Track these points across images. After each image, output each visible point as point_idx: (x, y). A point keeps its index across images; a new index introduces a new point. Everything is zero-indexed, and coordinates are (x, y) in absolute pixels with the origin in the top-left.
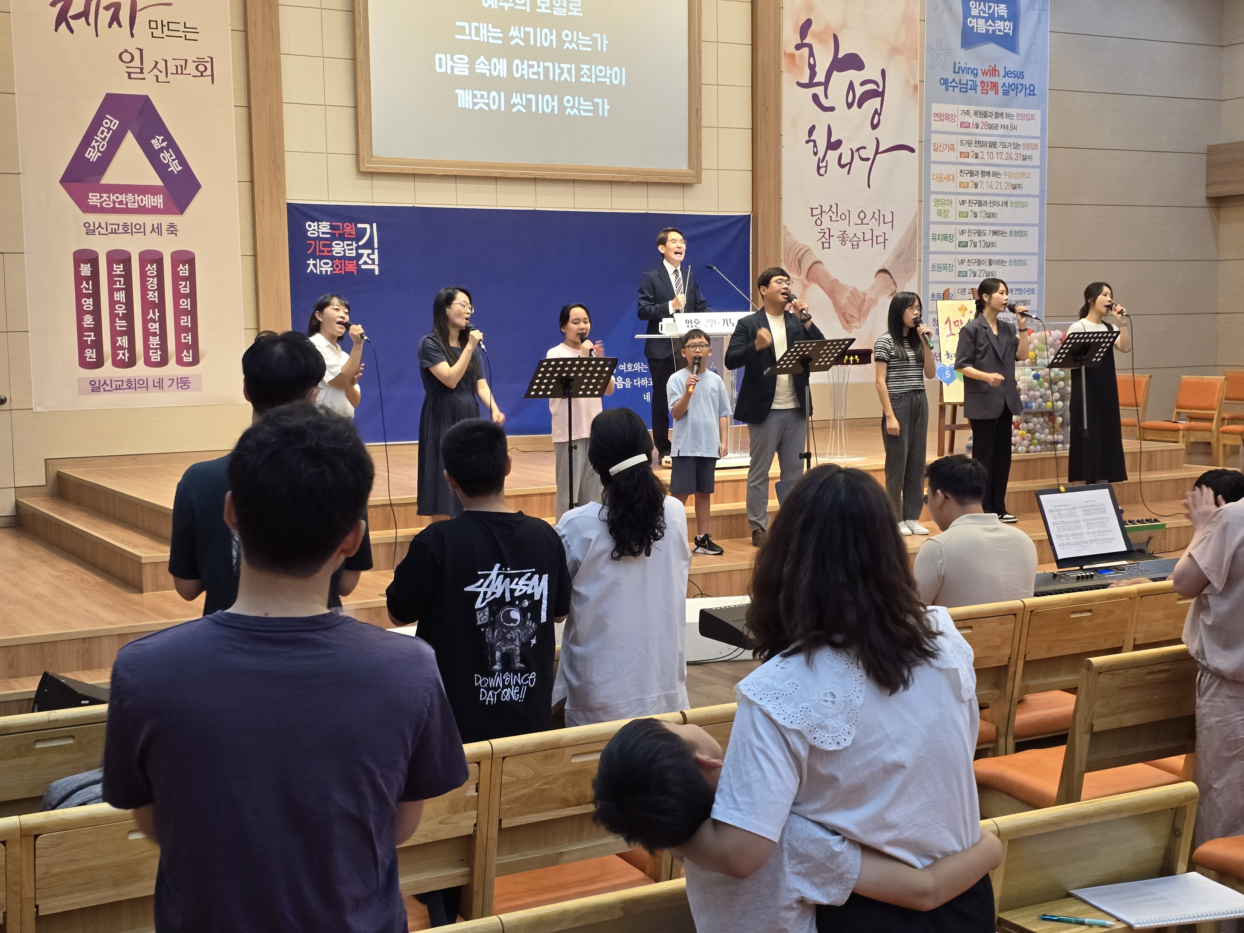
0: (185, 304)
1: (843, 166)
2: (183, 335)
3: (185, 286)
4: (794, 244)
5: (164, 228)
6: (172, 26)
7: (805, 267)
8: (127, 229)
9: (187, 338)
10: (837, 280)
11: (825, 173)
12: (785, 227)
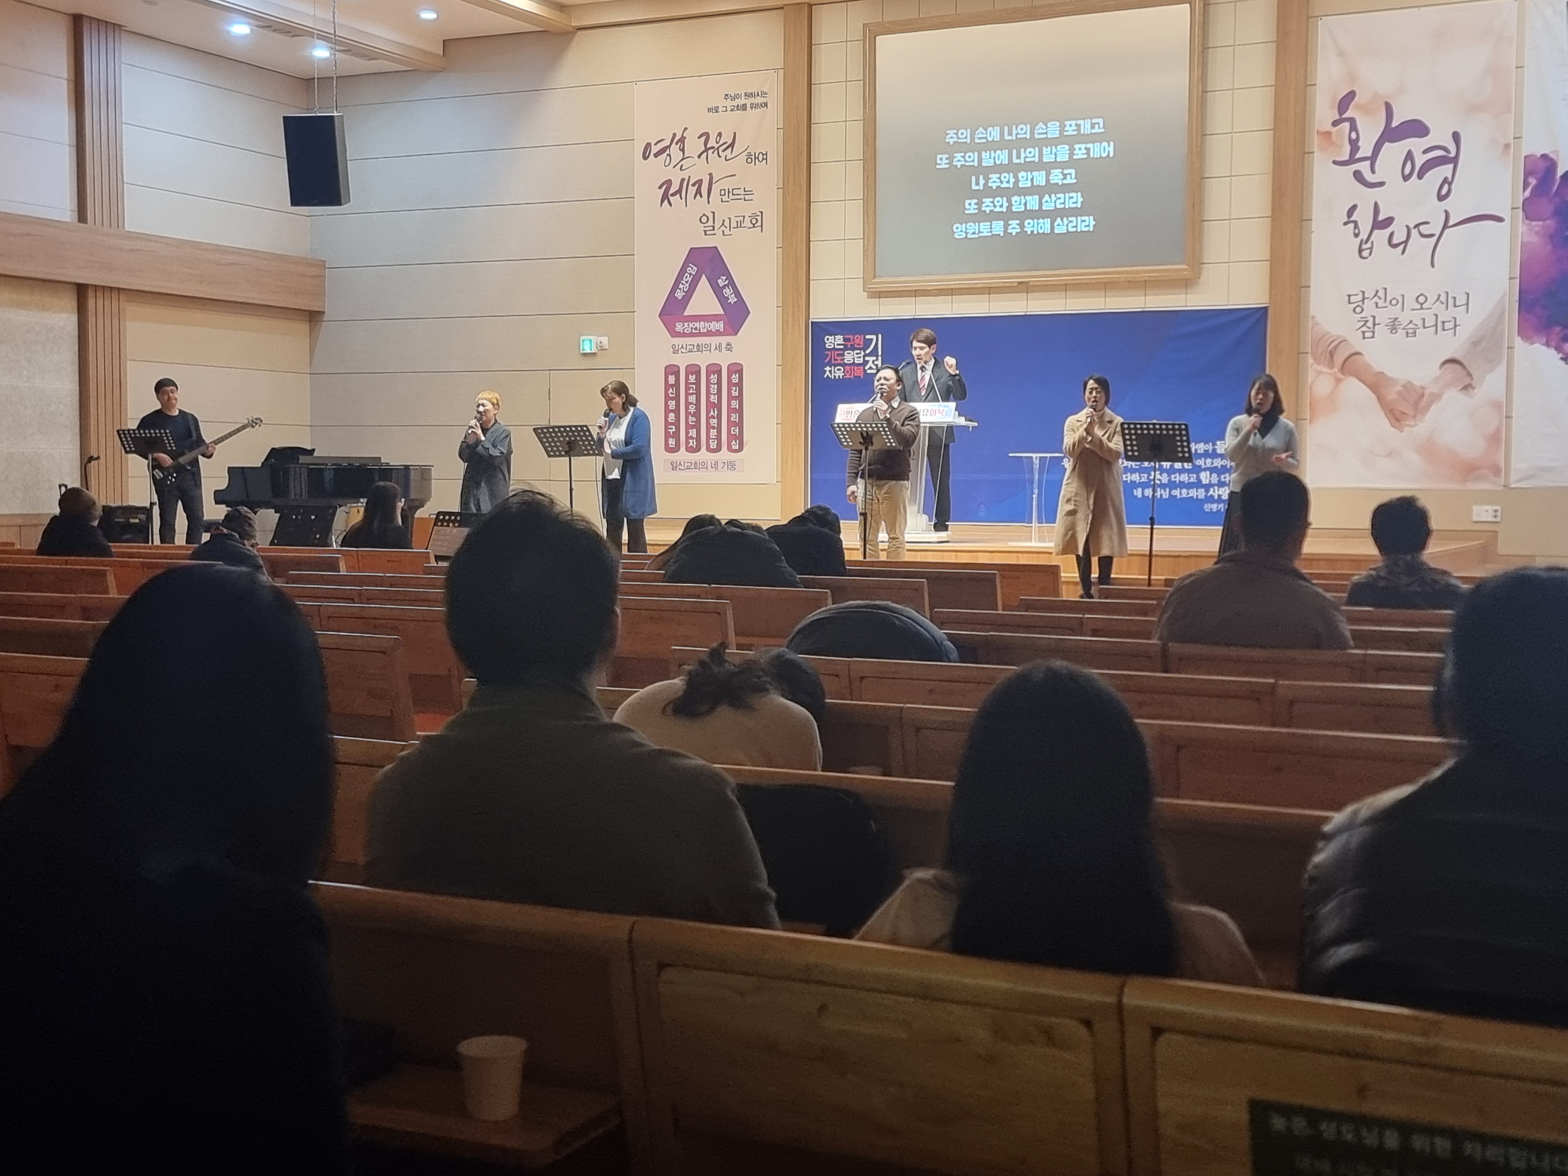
0: (735, 404)
1: (1395, 246)
2: (732, 429)
3: (736, 391)
4: (1324, 336)
5: (724, 346)
6: (735, 192)
7: (1339, 359)
8: (699, 348)
9: (735, 431)
10: (1382, 373)
11: (1370, 254)
12: (1313, 317)
